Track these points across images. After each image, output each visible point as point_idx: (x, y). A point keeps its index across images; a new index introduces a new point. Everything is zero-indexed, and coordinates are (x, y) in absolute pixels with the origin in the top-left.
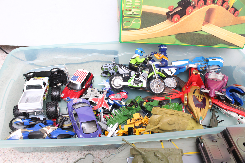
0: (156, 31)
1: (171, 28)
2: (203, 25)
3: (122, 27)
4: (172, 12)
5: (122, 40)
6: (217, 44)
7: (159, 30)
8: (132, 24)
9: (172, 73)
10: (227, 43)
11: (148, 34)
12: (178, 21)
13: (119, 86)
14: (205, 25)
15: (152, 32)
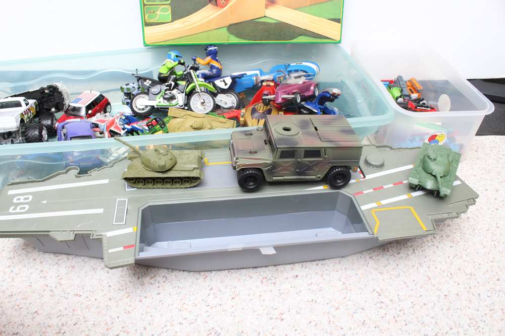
0: (196, 23)
1: (218, 15)
2: (266, 8)
3: (145, 22)
5: (147, 43)
6: (296, 37)
7: (200, 21)
8: (158, 15)
9: (226, 84)
10: (312, 33)
11: (185, 28)
12: (226, 5)
14: (269, 8)
15: (190, 25)
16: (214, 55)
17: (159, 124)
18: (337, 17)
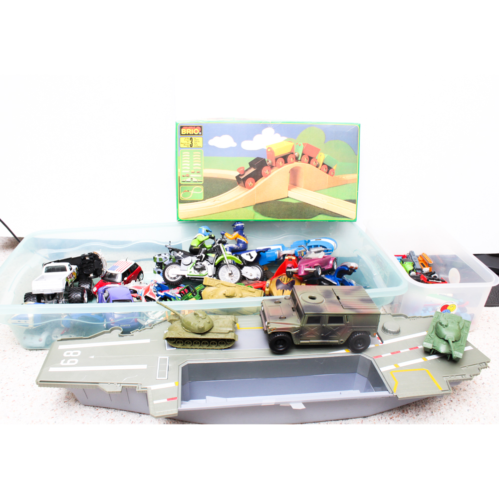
0: (226, 201)
1: (245, 196)
2: (288, 190)
3: (180, 200)
4: (243, 175)
5: (181, 218)
6: (316, 216)
7: (230, 200)
8: (192, 194)
9: (252, 258)
10: (330, 212)
11: (216, 206)
12: (253, 187)
13: (175, 278)
14: (291, 190)
15: (220, 203)
16: (241, 230)
17: (191, 292)
18: (353, 198)
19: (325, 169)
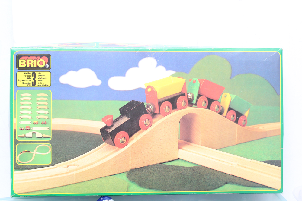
0: (85, 167)
1: (115, 157)
2: (179, 148)
3: (16, 164)
4: (111, 127)
5: (16, 192)
6: (221, 186)
7: (91, 164)
8: (34, 156)
10: (242, 181)
11: (70, 174)
12: (126, 144)
14: (183, 148)
15: (77, 170)
18: (275, 159)
19: (232, 116)
